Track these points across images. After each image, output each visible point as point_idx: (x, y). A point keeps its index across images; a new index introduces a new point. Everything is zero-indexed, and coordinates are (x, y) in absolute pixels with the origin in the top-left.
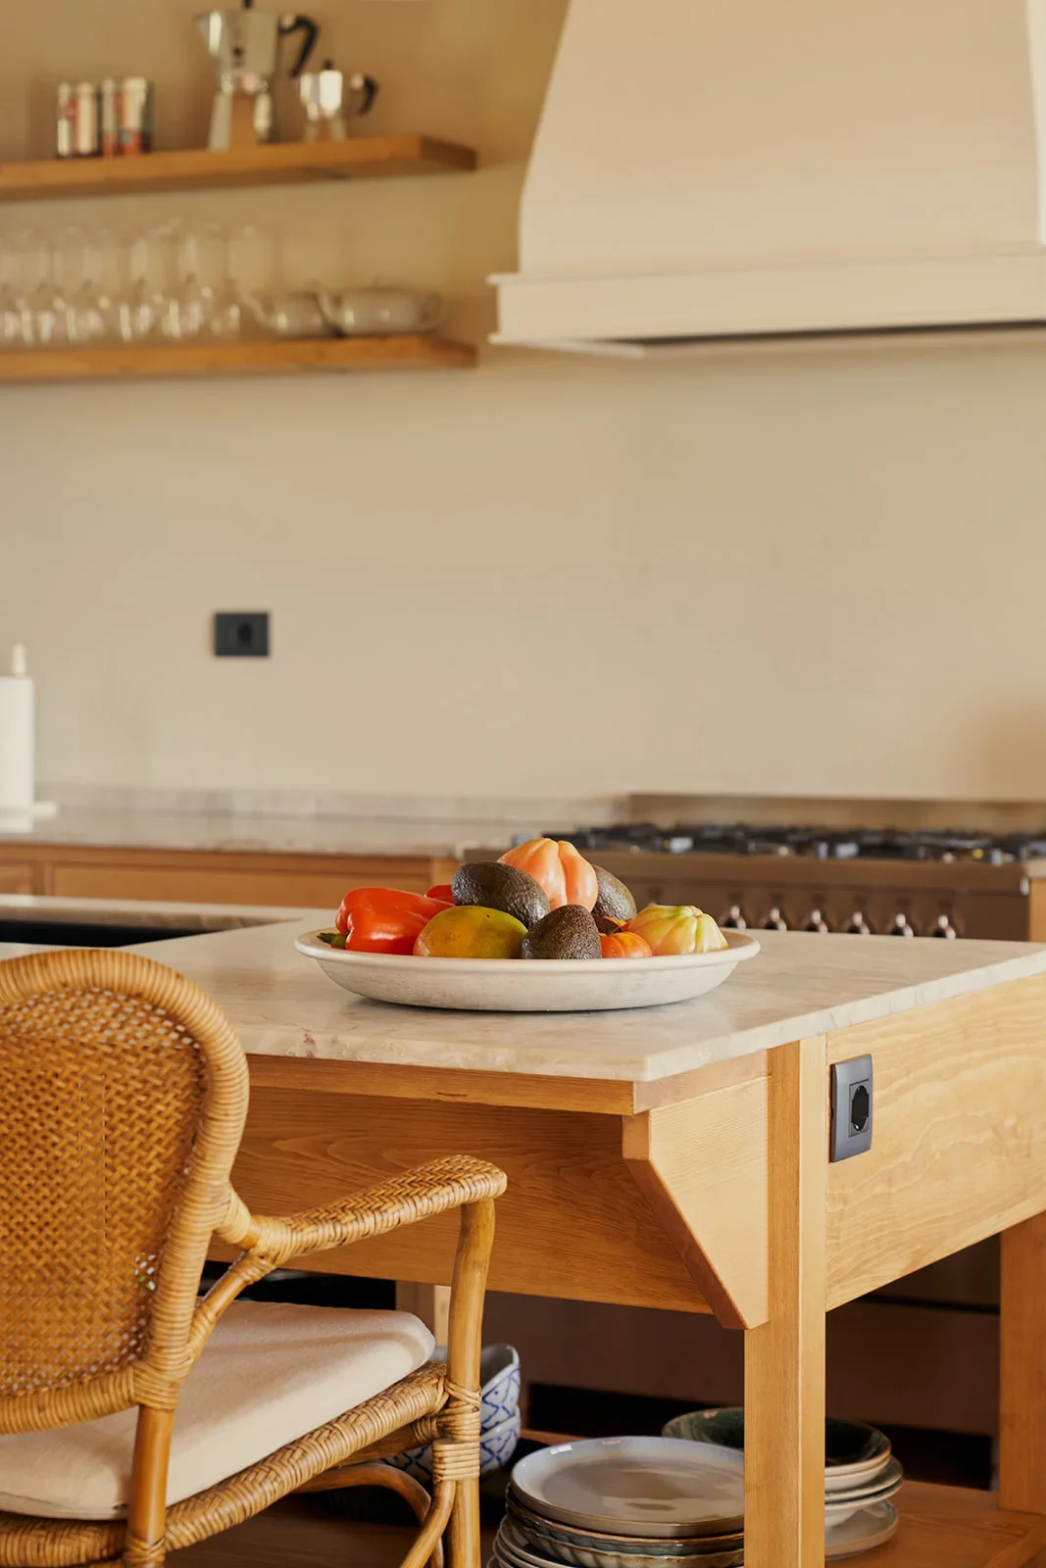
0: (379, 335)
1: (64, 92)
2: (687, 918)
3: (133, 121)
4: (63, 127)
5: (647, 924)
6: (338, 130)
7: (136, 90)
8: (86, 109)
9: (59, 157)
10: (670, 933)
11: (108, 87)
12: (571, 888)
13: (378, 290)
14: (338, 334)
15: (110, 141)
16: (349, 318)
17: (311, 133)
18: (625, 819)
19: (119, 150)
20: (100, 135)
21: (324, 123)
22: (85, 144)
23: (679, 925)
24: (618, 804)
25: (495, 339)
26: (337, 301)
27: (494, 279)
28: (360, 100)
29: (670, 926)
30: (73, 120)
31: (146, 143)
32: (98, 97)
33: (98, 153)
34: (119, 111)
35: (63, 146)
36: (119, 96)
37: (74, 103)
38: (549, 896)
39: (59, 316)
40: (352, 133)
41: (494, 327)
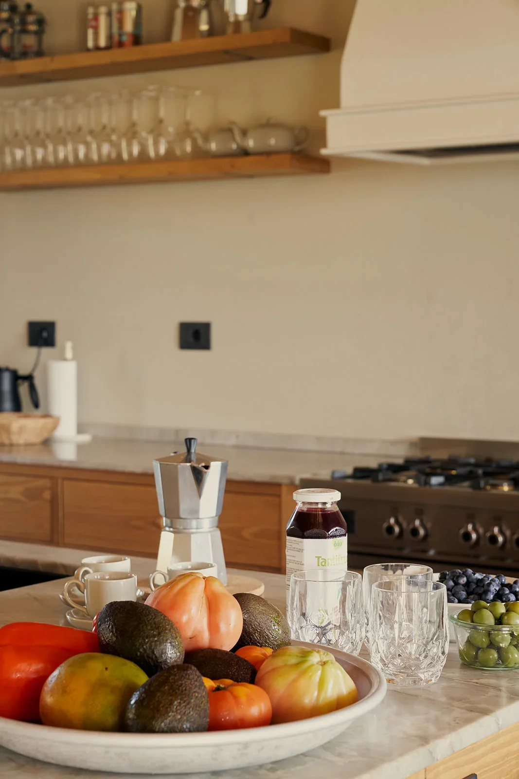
0: (268, 153)
1: (91, 10)
2: (313, 665)
3: (129, 27)
4: (90, 32)
5: (274, 670)
6: (246, 27)
7: (130, 9)
8: (103, 21)
9: (88, 50)
10: (295, 681)
11: (115, 7)
12: (213, 626)
13: (269, 125)
14: (245, 153)
15: (116, 38)
16: (251, 143)
17: (230, 30)
18: (417, 454)
19: (121, 44)
20: (110, 37)
21: (237, 24)
22: (102, 43)
23: (303, 673)
24: (413, 444)
25: (324, 152)
26: (244, 133)
27: (323, 113)
28: (259, 10)
29: (292, 676)
30: (96, 29)
31: (137, 40)
32: (109, 14)
33: (108, 48)
34: (121, 22)
35: (90, 44)
36: (121, 12)
37: (96, 18)
38: (189, 633)
39: (87, 145)
40: (254, 29)
41: (324, 145)
